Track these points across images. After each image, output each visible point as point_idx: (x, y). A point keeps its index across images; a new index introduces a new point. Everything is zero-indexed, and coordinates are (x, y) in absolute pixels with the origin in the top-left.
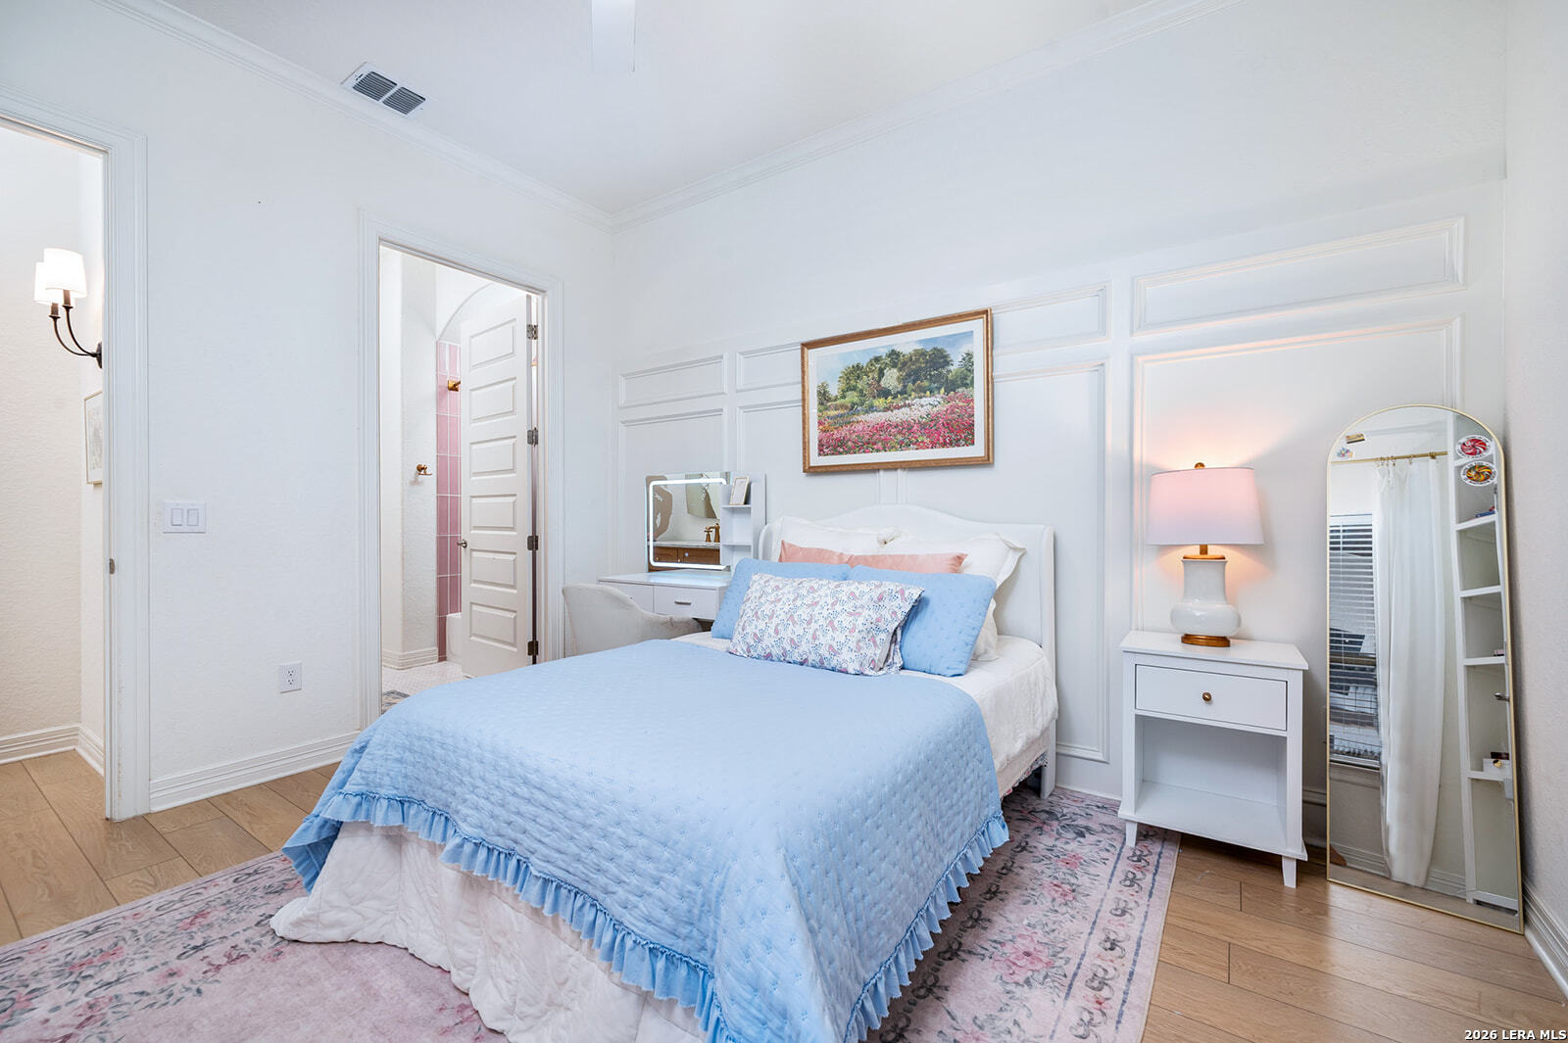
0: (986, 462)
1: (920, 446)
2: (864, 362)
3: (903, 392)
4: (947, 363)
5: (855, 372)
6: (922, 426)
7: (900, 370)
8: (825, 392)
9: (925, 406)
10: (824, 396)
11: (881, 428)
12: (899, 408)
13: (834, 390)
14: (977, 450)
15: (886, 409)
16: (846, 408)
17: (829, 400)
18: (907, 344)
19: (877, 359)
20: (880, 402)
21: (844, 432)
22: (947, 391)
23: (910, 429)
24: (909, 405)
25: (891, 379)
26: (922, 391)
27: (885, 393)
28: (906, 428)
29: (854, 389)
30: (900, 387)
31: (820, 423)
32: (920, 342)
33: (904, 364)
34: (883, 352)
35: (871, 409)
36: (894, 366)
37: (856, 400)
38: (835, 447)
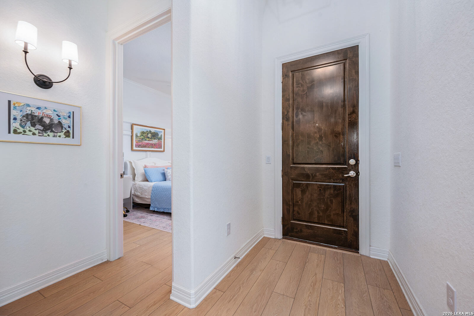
0: (164, 151)
1: (154, 148)
2: (145, 131)
3: (151, 138)
4: (158, 135)
5: (143, 133)
6: (155, 145)
7: (151, 134)
8: (137, 135)
9: (155, 141)
10: (137, 136)
11: (148, 144)
12: (150, 141)
13: (139, 135)
14: (162, 150)
15: (148, 141)
16: (141, 139)
17: (138, 137)
18: (153, 130)
19: (147, 131)
20: (147, 139)
21: (141, 143)
22: (158, 140)
23: (152, 145)
24: (152, 141)
25: (149, 135)
26: (155, 139)
27: (149, 138)
28: (152, 144)
29: (143, 135)
30: (151, 137)
31: (136, 141)
32: (155, 131)
33: (152, 133)
34: (149, 130)
35: (146, 140)
36: (150, 133)
37: (143, 138)
38: (139, 146)
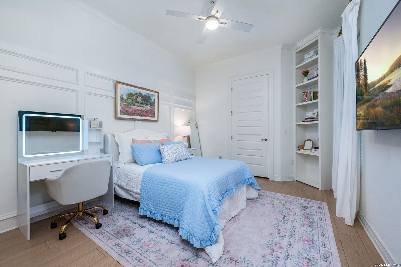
0: (157, 121)
1: (146, 116)
2: (134, 93)
3: (142, 103)
4: (151, 100)
5: (130, 95)
6: (146, 112)
7: (141, 98)
8: (122, 97)
9: (146, 107)
10: (122, 98)
11: (137, 110)
12: (141, 106)
13: (125, 97)
14: (155, 119)
15: (138, 106)
16: (128, 103)
17: (123, 100)
18: (144, 92)
19: (137, 93)
20: (137, 104)
21: (127, 109)
22: (151, 106)
23: (143, 112)
24: (143, 107)
25: (139, 99)
26: (146, 104)
27: (138, 102)
28: (142, 111)
29: (131, 99)
30: (141, 102)
31: (121, 105)
32: (146, 93)
33: (143, 97)
34: (138, 92)
35: (134, 105)
36: (140, 96)
37: (131, 102)
38: (125, 113)
